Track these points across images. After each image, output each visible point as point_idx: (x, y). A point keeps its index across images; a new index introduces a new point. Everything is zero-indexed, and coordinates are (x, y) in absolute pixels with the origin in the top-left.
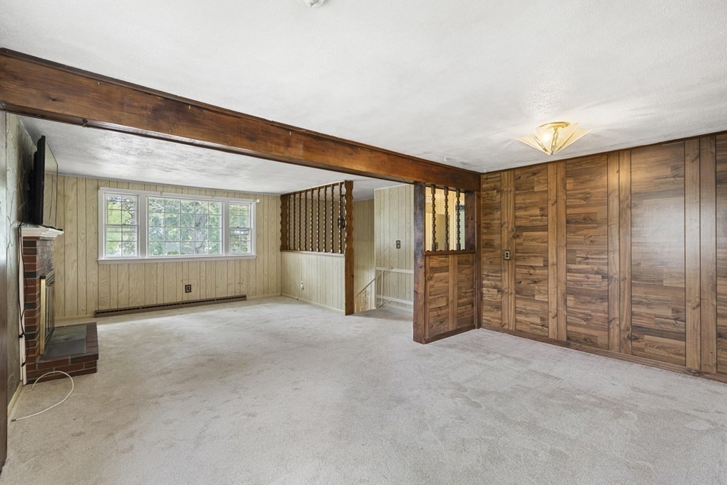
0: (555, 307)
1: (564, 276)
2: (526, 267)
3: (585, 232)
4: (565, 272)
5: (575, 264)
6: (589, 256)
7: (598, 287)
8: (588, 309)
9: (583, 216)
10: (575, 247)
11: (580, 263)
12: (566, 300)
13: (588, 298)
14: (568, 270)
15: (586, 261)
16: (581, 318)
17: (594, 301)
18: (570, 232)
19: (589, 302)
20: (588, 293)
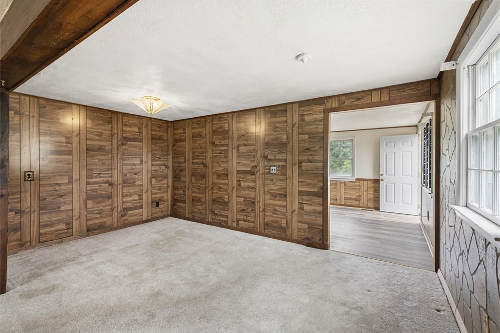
0: (78, 212)
1: (85, 187)
2: (51, 185)
3: (99, 157)
4: (85, 185)
5: (93, 178)
6: (101, 173)
7: (107, 191)
8: (100, 206)
9: (98, 146)
10: (93, 167)
11: (96, 177)
12: (86, 204)
13: (101, 199)
14: (88, 183)
15: (100, 176)
16: (97, 213)
17: (104, 200)
18: (90, 157)
19: (102, 202)
20: (101, 196)
